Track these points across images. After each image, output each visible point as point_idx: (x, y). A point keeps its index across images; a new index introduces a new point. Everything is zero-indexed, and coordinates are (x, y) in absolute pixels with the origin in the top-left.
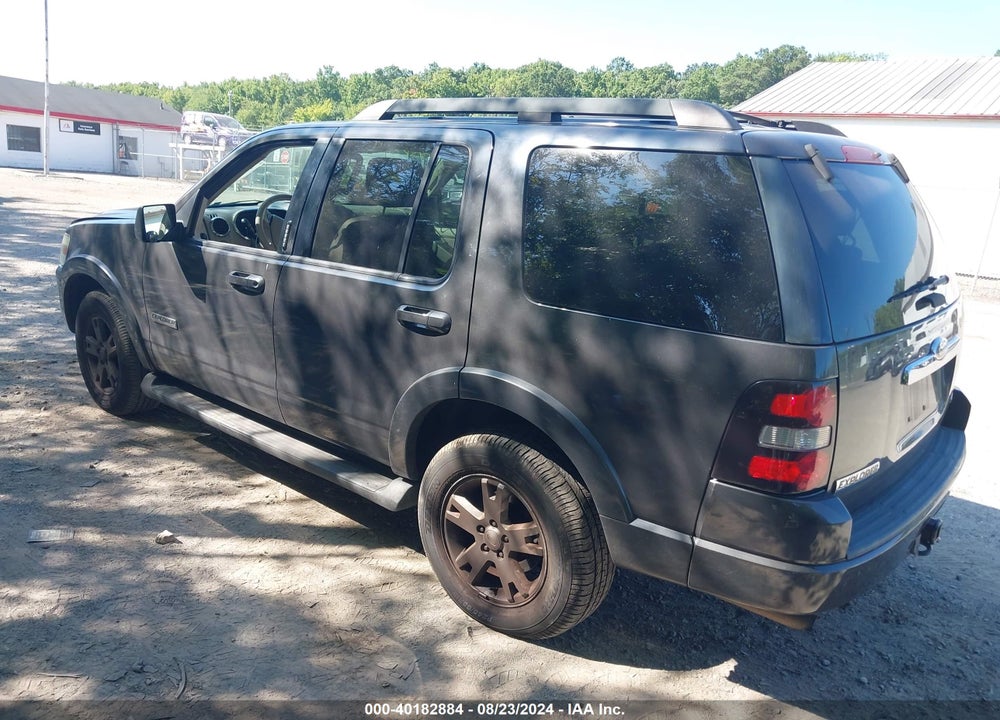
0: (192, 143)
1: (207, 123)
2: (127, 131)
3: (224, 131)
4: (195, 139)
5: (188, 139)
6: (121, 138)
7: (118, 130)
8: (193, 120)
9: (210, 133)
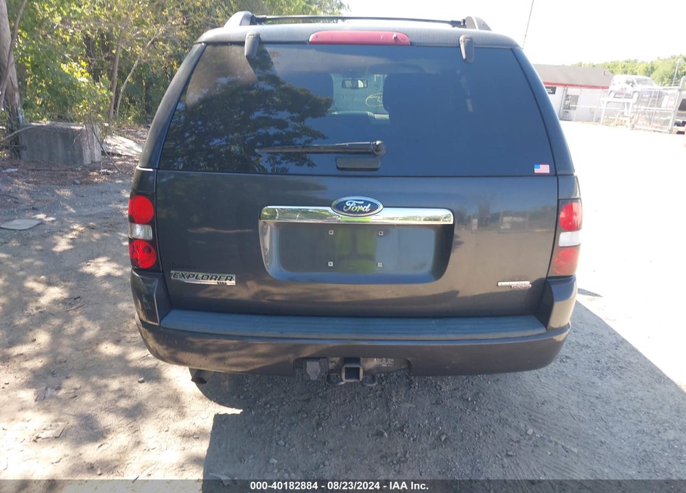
0: (615, 97)
1: (628, 83)
2: (572, 91)
3: (639, 87)
4: (618, 94)
5: (613, 94)
6: (567, 96)
7: (567, 91)
8: (619, 81)
9: (629, 89)
